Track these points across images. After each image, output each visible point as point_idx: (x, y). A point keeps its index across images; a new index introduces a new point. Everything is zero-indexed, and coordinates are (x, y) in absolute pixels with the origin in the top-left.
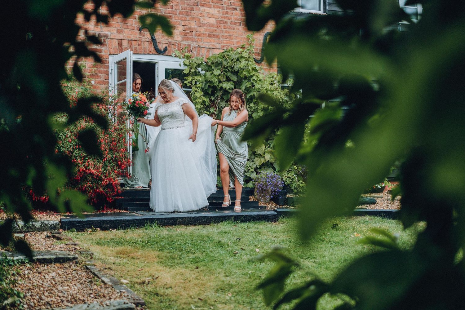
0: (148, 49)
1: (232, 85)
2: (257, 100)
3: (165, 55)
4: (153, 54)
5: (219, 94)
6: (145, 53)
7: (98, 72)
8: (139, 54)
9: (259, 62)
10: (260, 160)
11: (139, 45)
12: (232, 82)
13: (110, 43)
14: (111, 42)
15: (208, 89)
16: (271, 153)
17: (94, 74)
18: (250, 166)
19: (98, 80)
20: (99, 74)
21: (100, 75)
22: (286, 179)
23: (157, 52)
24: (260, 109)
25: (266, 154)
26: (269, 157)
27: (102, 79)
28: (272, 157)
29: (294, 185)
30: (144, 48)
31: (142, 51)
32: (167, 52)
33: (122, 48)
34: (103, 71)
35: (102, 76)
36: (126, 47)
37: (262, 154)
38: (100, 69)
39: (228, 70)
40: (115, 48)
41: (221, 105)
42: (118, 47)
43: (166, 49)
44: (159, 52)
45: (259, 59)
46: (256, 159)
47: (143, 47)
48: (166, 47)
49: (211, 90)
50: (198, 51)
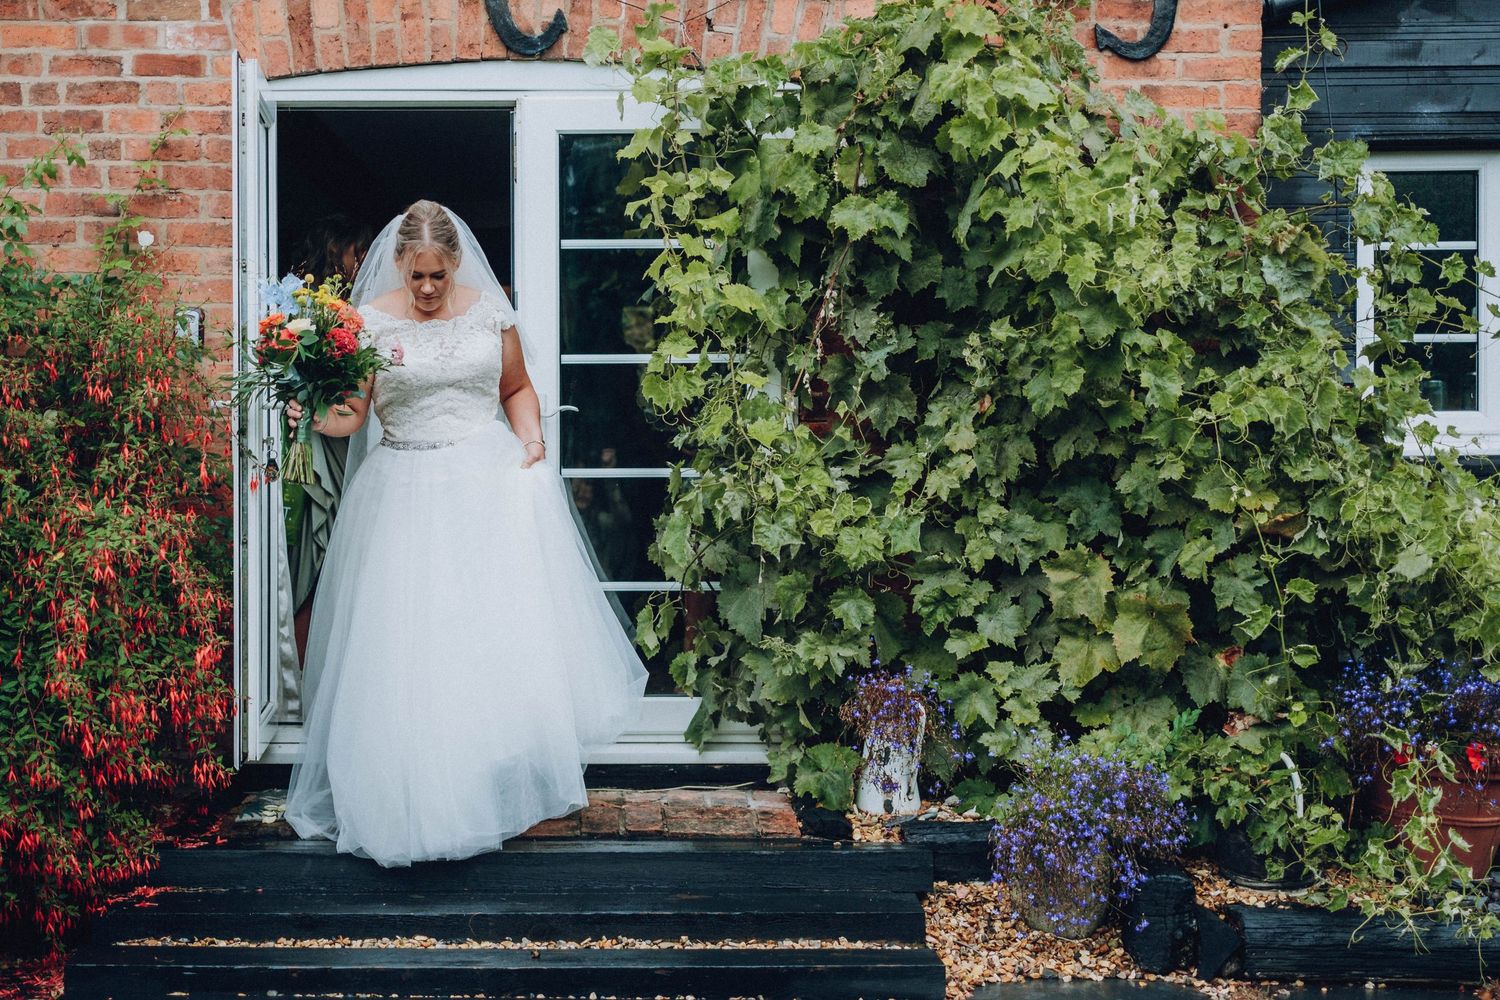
0: (455, 32)
1: (896, 209)
2: (1045, 294)
3: (556, 60)
4: (484, 60)
5: (841, 263)
6: (438, 58)
7: (182, 181)
8: (405, 66)
9: (1139, 54)
10: (1090, 653)
11: (404, 17)
12: (892, 194)
13: (244, 20)
14: (250, 15)
15: (780, 237)
16: (1152, 613)
17: (161, 192)
18: (1016, 694)
19: (186, 221)
20: (189, 192)
21: (197, 199)
22: (1226, 790)
23: (508, 48)
24: (1066, 355)
25: (1122, 620)
26: (1139, 640)
27: (205, 218)
28: (1163, 638)
29: (1272, 831)
30: (434, 30)
31: (421, 49)
32: (566, 39)
33: (311, 43)
34: (210, 176)
35: (206, 198)
36: (334, 32)
37: (1094, 620)
38: (196, 163)
39: (885, 119)
40: (270, 44)
41: (854, 332)
42: (287, 40)
43: (557, 28)
44: (518, 45)
45: (1140, 37)
46: (1067, 643)
47: (428, 24)
48: (559, 16)
49: (799, 244)
50: (750, 18)
